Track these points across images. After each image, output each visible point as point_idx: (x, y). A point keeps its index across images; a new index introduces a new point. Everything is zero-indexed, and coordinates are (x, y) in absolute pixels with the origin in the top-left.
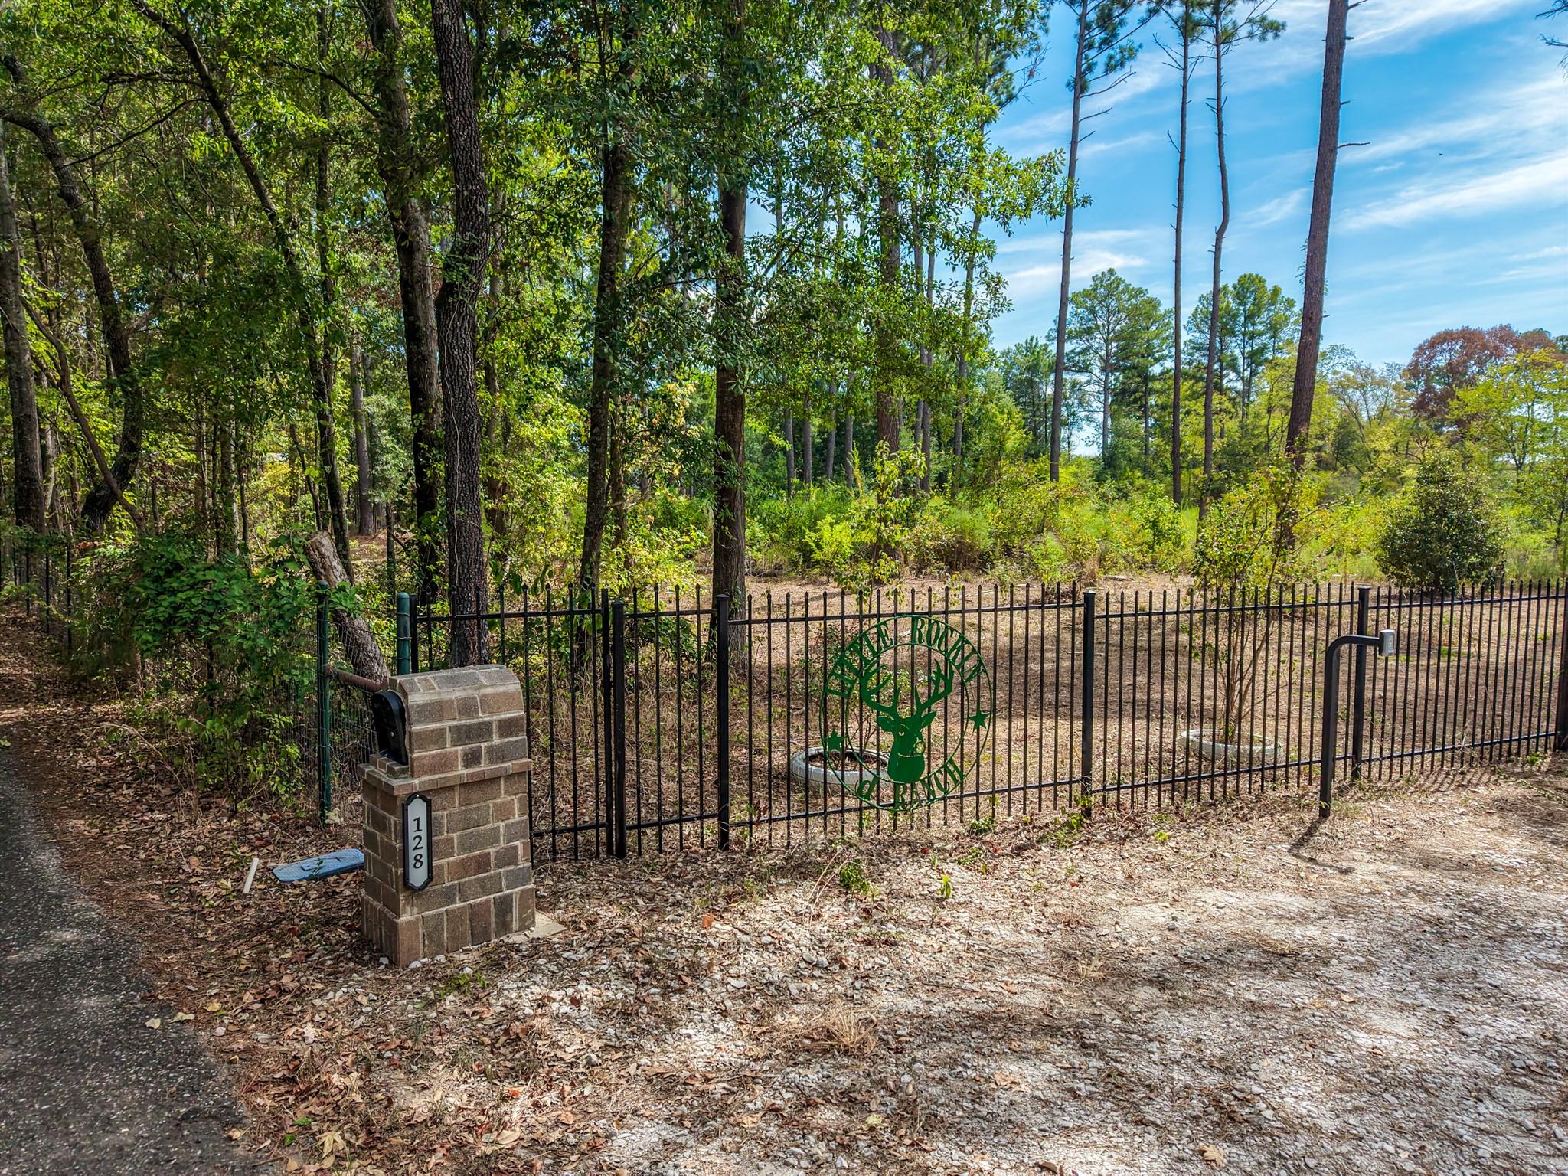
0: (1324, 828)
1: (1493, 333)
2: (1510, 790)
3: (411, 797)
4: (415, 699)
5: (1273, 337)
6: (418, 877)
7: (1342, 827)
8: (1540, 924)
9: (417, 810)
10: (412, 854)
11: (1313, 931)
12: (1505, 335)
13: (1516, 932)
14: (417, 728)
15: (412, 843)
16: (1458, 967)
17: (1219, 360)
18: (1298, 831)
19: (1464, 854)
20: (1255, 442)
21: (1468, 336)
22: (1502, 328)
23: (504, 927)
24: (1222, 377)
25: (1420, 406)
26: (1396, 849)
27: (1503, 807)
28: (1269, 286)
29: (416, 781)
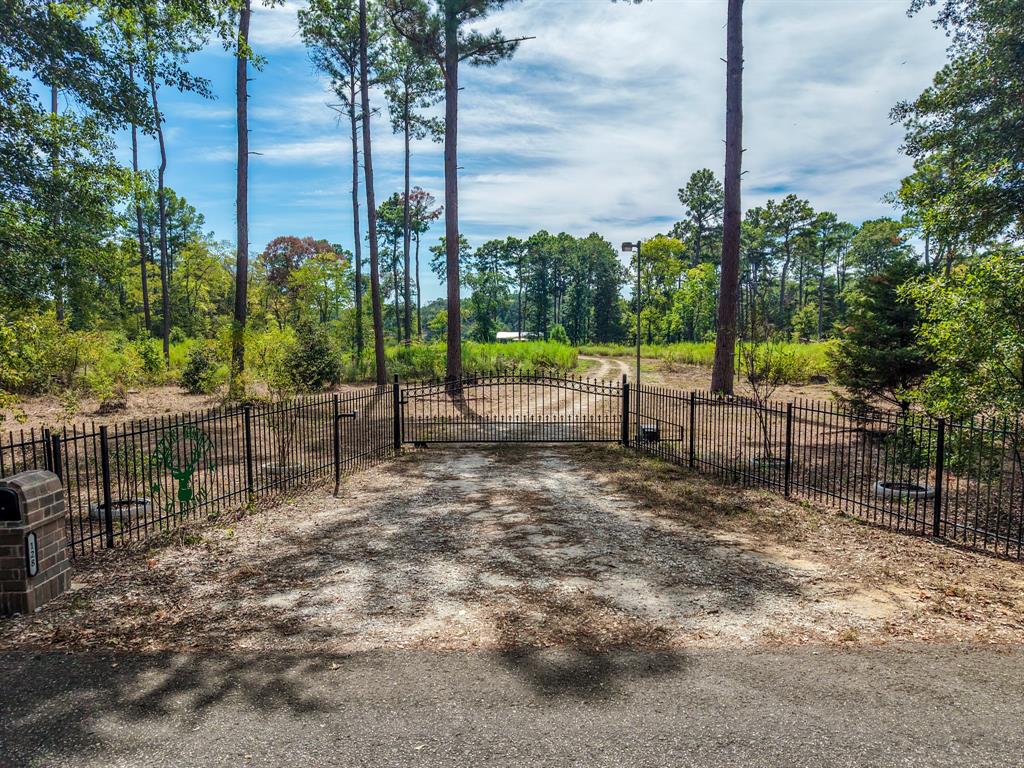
0: (340, 487)
1: (305, 241)
2: (387, 464)
3: (28, 534)
4: (25, 488)
5: (184, 229)
6: (33, 570)
7: (346, 486)
8: (415, 498)
9: (31, 539)
10: (31, 560)
11: (358, 515)
12: (311, 242)
13: (410, 501)
14: (29, 501)
15: (31, 554)
16: (401, 512)
17: (149, 240)
18: (333, 490)
19: (385, 486)
20: (180, 296)
21: (293, 241)
22: (309, 238)
23: (62, 589)
24: (152, 252)
25: (272, 278)
26: (365, 489)
27: (389, 470)
28: (179, 198)
29: (30, 526)
